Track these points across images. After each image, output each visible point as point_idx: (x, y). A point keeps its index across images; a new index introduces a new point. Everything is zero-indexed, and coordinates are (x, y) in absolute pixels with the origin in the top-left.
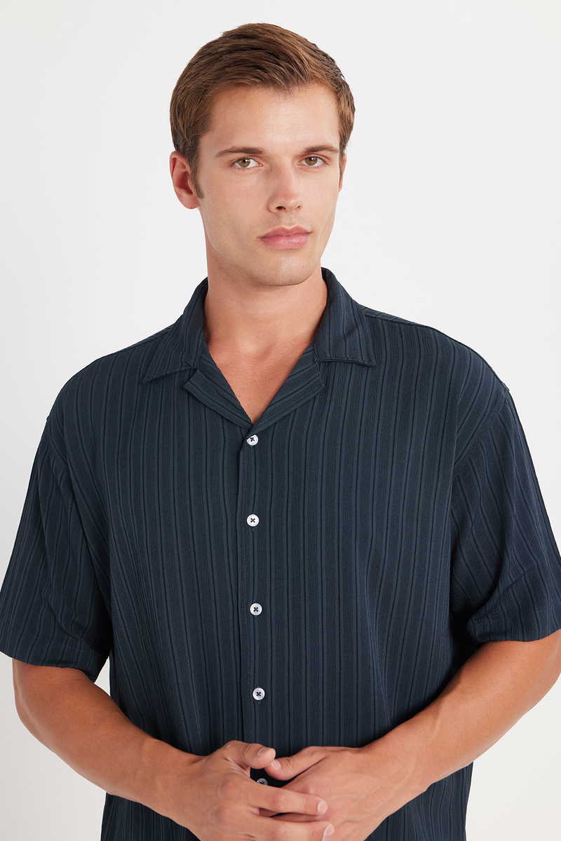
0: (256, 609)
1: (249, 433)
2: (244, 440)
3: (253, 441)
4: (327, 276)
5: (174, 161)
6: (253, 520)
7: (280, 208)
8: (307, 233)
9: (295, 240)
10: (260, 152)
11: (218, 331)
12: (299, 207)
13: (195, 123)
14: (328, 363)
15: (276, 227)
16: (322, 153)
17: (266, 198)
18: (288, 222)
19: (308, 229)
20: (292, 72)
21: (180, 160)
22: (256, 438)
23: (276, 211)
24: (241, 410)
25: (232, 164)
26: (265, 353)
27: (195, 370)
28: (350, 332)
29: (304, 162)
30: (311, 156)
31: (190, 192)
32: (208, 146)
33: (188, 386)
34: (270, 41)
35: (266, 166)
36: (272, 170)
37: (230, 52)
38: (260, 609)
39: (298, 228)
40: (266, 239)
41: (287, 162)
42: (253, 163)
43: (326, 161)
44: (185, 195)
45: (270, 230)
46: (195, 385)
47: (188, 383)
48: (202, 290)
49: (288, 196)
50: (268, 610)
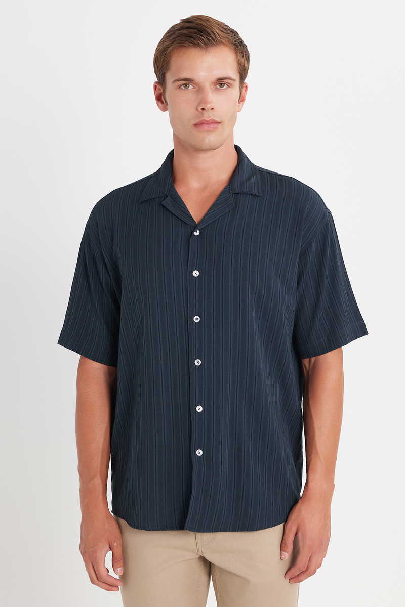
0: (197, 319)
1: (195, 229)
2: (192, 232)
3: (197, 233)
4: (237, 148)
5: (155, 87)
6: (196, 273)
7: (203, 109)
8: (219, 123)
9: (212, 126)
10: (193, 81)
11: (179, 176)
12: (212, 108)
13: (163, 66)
14: (237, 194)
15: (201, 119)
16: (226, 81)
17: (196, 104)
18: (207, 116)
19: (218, 120)
20: (208, 40)
21: (158, 86)
22: (198, 232)
23: (201, 111)
24: (191, 217)
25: (180, 87)
26: (204, 188)
27: (167, 196)
28: (249, 179)
29: (218, 86)
30: (221, 83)
31: (162, 103)
32: (170, 78)
33: (163, 203)
34: (198, 24)
35: (197, 88)
36: (199, 89)
37: (180, 30)
38: (199, 319)
39: (212, 120)
40: (196, 125)
41: (208, 86)
42: (191, 87)
43: (229, 86)
44: (160, 104)
45: (198, 121)
46: (168, 203)
47: (164, 202)
48: (171, 155)
49: (206, 103)
50: (203, 319)
